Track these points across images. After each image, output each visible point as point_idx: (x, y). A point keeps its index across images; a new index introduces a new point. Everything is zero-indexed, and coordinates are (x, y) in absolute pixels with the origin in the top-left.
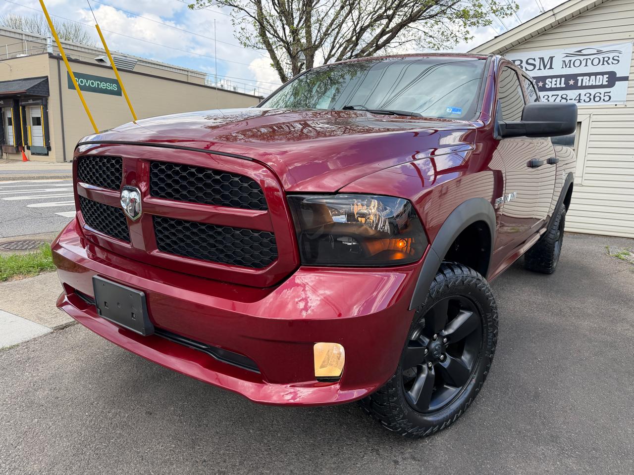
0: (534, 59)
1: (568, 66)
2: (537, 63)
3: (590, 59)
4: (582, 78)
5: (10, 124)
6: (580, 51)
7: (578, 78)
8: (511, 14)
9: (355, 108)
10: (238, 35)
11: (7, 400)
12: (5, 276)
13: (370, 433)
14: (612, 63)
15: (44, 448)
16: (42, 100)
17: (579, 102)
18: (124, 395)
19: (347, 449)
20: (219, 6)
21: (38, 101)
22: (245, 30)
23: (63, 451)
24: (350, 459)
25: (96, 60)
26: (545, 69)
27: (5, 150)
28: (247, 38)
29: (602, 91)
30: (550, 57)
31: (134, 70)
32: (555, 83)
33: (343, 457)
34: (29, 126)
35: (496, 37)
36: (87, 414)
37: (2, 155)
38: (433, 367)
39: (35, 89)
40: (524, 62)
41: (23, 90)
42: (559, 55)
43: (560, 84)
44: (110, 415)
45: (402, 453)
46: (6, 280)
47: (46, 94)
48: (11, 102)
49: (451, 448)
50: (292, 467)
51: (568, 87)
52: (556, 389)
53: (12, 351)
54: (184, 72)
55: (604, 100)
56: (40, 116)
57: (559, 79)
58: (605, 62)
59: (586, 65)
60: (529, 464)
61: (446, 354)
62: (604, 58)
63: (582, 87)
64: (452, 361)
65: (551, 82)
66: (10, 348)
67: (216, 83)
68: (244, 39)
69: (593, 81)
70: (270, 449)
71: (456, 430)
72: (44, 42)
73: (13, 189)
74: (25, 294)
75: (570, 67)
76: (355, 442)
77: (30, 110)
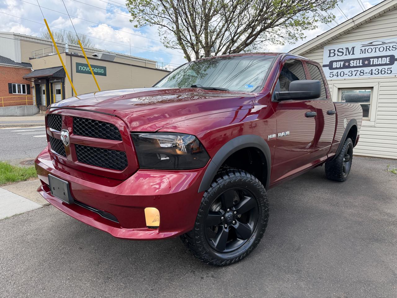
0: (343, 49)
1: (364, 52)
2: (344, 51)
3: (378, 48)
4: (373, 59)
5: (44, 94)
6: (371, 43)
7: (370, 60)
8: (331, 21)
9: (197, 86)
10: (163, 41)
11: (12, 239)
12: (25, 178)
13: (193, 263)
14: (392, 50)
15: (24, 262)
16: (62, 79)
17: (372, 74)
18: (70, 239)
19: (178, 270)
20: (151, 26)
21: (59, 80)
22: (166, 38)
23: (34, 264)
24: (178, 275)
25: (93, 55)
26: (349, 55)
27: (41, 108)
28: (168, 43)
29: (386, 67)
30: (352, 47)
31: (114, 61)
32: (356, 63)
33: (174, 274)
34: (54, 95)
35: (318, 36)
36: (49, 247)
37: (39, 111)
38: (228, 227)
39: (58, 73)
40: (336, 51)
41: (51, 74)
42: (358, 46)
43: (359, 64)
44: (61, 248)
45: (207, 274)
46: (26, 180)
47: (63, 76)
48: (45, 81)
49: (236, 273)
50: (145, 277)
51: (364, 66)
52: (312, 246)
53: (20, 216)
54: (143, 61)
55: (387, 73)
56: (60, 89)
57: (358, 61)
58: (387, 49)
59: (375, 52)
60: (277, 284)
61: (236, 220)
62: (386, 47)
63: (373, 65)
64: (240, 225)
65: (354, 63)
66: (19, 215)
67: (162, 67)
68: (166, 43)
69: (380, 61)
70: (137, 268)
71: (243, 264)
72: (63, 46)
73: (41, 131)
74: (33, 187)
75: (365, 53)
76: (183, 267)
77: (55, 86)
